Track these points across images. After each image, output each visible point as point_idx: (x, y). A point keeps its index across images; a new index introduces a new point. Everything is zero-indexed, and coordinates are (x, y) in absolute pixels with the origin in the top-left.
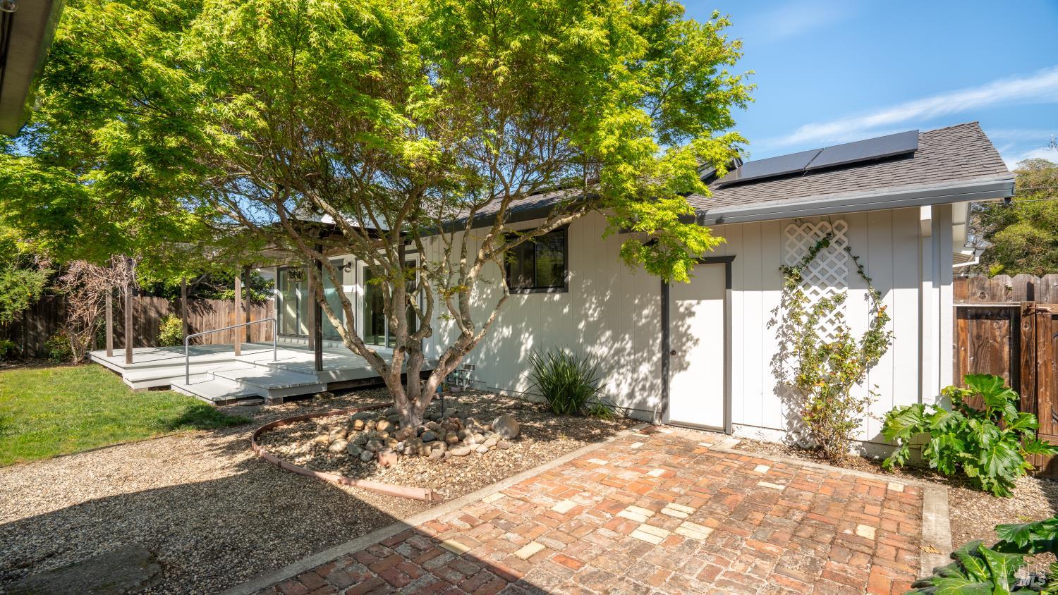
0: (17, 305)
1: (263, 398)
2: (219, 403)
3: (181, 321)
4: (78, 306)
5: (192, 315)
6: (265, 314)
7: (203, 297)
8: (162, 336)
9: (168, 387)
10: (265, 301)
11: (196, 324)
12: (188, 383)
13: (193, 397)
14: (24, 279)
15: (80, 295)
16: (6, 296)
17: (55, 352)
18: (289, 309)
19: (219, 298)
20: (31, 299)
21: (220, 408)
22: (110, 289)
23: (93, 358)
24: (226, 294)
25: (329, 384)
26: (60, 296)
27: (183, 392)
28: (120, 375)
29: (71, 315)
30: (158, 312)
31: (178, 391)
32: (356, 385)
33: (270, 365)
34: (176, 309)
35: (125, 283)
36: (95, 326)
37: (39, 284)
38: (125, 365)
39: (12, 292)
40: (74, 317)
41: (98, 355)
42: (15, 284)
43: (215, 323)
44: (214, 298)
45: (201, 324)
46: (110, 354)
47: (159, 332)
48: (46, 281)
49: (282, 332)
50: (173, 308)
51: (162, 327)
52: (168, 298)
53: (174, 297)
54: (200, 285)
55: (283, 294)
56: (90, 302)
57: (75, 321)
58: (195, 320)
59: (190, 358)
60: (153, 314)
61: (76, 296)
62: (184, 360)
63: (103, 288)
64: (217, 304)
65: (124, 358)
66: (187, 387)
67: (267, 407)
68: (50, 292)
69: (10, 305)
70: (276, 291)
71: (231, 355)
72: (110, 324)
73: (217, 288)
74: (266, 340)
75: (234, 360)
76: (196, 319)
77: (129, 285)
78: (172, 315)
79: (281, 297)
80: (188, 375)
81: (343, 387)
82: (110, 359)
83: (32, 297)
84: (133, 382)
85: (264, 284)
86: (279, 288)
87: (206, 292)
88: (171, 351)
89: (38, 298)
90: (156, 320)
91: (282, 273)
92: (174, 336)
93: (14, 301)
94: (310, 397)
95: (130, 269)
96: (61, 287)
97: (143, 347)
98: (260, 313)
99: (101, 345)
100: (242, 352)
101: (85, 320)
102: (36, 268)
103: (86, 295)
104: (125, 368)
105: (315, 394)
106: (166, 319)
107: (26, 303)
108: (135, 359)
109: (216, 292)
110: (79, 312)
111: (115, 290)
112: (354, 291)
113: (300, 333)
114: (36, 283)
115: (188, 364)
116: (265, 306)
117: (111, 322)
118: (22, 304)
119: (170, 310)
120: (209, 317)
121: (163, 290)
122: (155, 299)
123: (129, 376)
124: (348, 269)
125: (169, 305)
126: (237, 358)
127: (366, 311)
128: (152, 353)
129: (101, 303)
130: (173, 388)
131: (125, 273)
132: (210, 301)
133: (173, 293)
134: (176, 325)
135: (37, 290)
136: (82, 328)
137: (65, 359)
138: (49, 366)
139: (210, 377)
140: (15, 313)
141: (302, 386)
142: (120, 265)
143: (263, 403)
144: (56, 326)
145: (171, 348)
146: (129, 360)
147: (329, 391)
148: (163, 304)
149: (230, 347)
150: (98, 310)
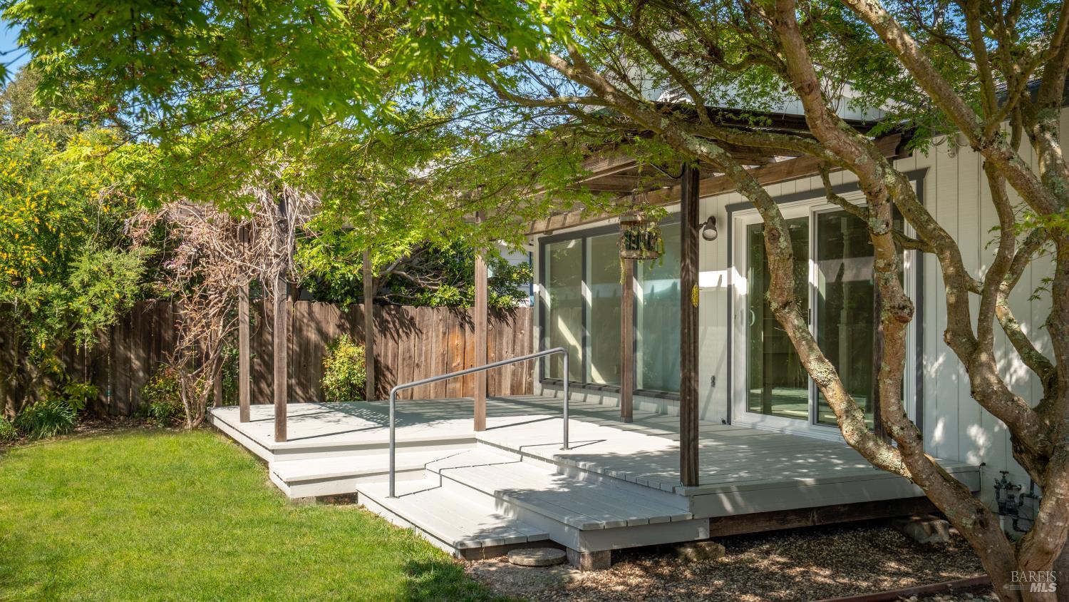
0: (99, 316)
1: (563, 548)
2: (466, 552)
3: (360, 350)
4: (192, 319)
5: (379, 338)
6: (511, 336)
7: (399, 301)
8: (328, 381)
9: (352, 498)
10: (512, 310)
11: (386, 356)
12: (393, 494)
13: (411, 532)
14: (109, 266)
15: (196, 298)
16: (83, 299)
17: (156, 407)
18: (562, 326)
19: (426, 304)
20: (119, 306)
21: (472, 566)
22: (245, 284)
23: (216, 423)
24: (439, 294)
25: (713, 520)
26: (166, 300)
27: (389, 517)
28: (265, 463)
29: (182, 337)
30: (320, 331)
31: (375, 509)
32: (774, 526)
33: (561, 460)
34: (353, 324)
35: (274, 272)
36: (220, 359)
37: (132, 275)
38: (272, 443)
39: (92, 291)
40: (186, 343)
41: (226, 417)
42: (95, 277)
43: (420, 355)
44: (418, 304)
45: (395, 356)
46: (245, 418)
47: (322, 371)
48: (142, 269)
49: (548, 376)
50: (347, 325)
51: (328, 362)
52: (339, 303)
53: (348, 301)
54: (394, 276)
55: (551, 294)
56: (212, 312)
57: (188, 348)
58: (386, 348)
59: (398, 430)
60: (313, 336)
61: (190, 299)
62: (383, 435)
63: (234, 283)
64: (422, 316)
65: (271, 427)
66: (391, 503)
67: (578, 576)
68: (150, 293)
69: (89, 317)
70: (536, 288)
71: (463, 427)
72: (245, 354)
73: (423, 284)
74: (513, 393)
75: (474, 440)
76: (386, 345)
77: (283, 274)
78: (344, 338)
79: (548, 299)
80: (393, 472)
81: (745, 529)
82: (245, 427)
83: (122, 302)
84: (290, 484)
85: (509, 273)
86: (542, 281)
87: (404, 291)
88: (348, 412)
89: (130, 304)
90: (317, 346)
91: (548, 247)
92: (347, 382)
93: (95, 309)
94: (669, 551)
95: (282, 242)
96: (166, 282)
97: (299, 402)
98: (501, 333)
99: (229, 397)
100: (490, 422)
101: (204, 347)
102: (125, 245)
103: (206, 297)
104: (273, 451)
105: (682, 544)
106: (335, 344)
107: (113, 313)
108: (293, 429)
109: (422, 291)
110: (195, 330)
111: (256, 286)
112: (724, 284)
113: (589, 381)
114: (128, 273)
115: (393, 445)
116: (510, 320)
117: (248, 351)
118: (106, 315)
119: (341, 327)
120: (408, 343)
121: (329, 287)
122: (316, 306)
123: (283, 469)
124: (710, 232)
125: (341, 317)
126: (480, 435)
127: (753, 333)
128: (316, 416)
129: (230, 315)
130: (361, 500)
131: (273, 250)
132: (411, 310)
133: (346, 294)
134: (351, 358)
135: (130, 289)
136: (199, 363)
137: (172, 420)
138: (149, 433)
139: (431, 480)
140: (96, 334)
141: (651, 525)
142: (265, 234)
143: (565, 561)
144: (158, 357)
145: (346, 405)
146: (281, 433)
147: (714, 539)
148: (330, 317)
149: (460, 410)
150: (224, 327)
